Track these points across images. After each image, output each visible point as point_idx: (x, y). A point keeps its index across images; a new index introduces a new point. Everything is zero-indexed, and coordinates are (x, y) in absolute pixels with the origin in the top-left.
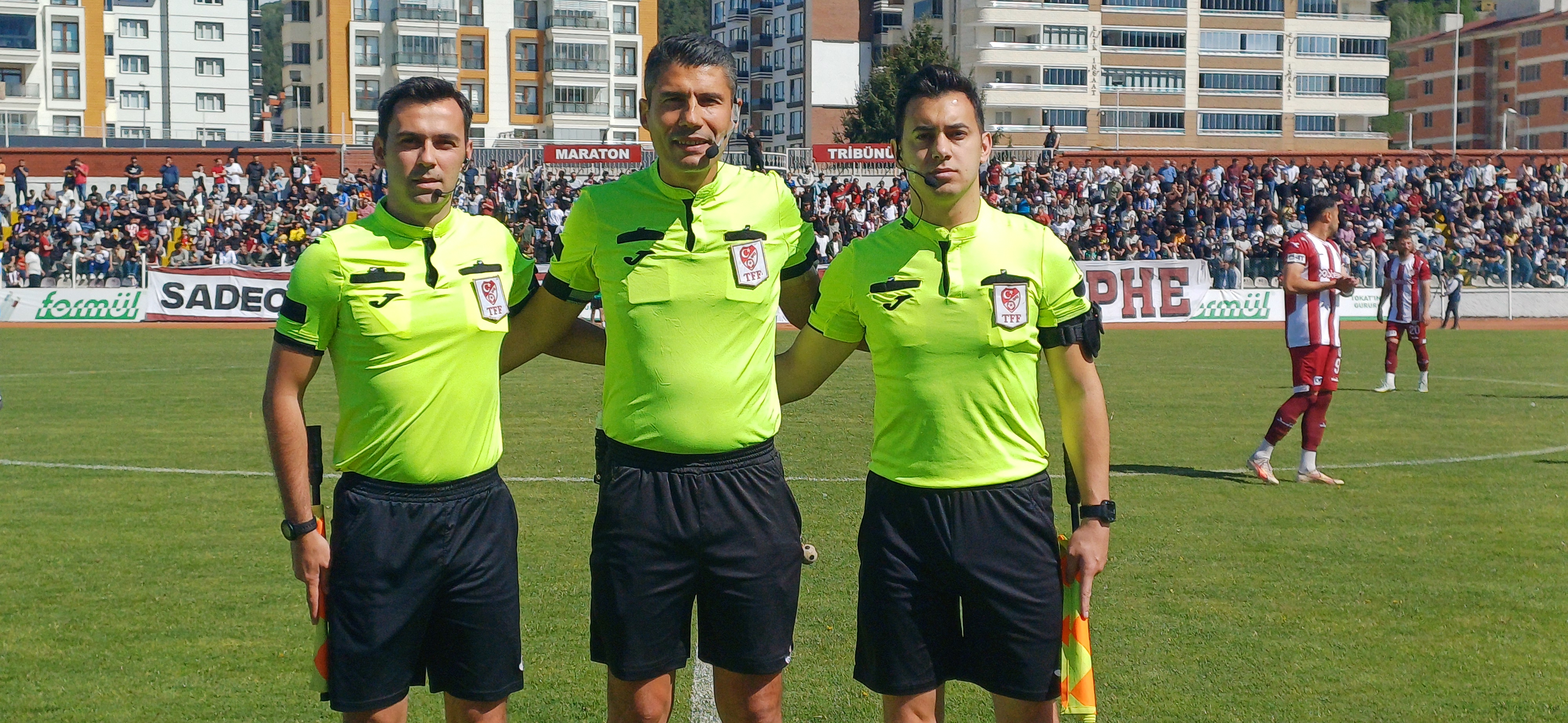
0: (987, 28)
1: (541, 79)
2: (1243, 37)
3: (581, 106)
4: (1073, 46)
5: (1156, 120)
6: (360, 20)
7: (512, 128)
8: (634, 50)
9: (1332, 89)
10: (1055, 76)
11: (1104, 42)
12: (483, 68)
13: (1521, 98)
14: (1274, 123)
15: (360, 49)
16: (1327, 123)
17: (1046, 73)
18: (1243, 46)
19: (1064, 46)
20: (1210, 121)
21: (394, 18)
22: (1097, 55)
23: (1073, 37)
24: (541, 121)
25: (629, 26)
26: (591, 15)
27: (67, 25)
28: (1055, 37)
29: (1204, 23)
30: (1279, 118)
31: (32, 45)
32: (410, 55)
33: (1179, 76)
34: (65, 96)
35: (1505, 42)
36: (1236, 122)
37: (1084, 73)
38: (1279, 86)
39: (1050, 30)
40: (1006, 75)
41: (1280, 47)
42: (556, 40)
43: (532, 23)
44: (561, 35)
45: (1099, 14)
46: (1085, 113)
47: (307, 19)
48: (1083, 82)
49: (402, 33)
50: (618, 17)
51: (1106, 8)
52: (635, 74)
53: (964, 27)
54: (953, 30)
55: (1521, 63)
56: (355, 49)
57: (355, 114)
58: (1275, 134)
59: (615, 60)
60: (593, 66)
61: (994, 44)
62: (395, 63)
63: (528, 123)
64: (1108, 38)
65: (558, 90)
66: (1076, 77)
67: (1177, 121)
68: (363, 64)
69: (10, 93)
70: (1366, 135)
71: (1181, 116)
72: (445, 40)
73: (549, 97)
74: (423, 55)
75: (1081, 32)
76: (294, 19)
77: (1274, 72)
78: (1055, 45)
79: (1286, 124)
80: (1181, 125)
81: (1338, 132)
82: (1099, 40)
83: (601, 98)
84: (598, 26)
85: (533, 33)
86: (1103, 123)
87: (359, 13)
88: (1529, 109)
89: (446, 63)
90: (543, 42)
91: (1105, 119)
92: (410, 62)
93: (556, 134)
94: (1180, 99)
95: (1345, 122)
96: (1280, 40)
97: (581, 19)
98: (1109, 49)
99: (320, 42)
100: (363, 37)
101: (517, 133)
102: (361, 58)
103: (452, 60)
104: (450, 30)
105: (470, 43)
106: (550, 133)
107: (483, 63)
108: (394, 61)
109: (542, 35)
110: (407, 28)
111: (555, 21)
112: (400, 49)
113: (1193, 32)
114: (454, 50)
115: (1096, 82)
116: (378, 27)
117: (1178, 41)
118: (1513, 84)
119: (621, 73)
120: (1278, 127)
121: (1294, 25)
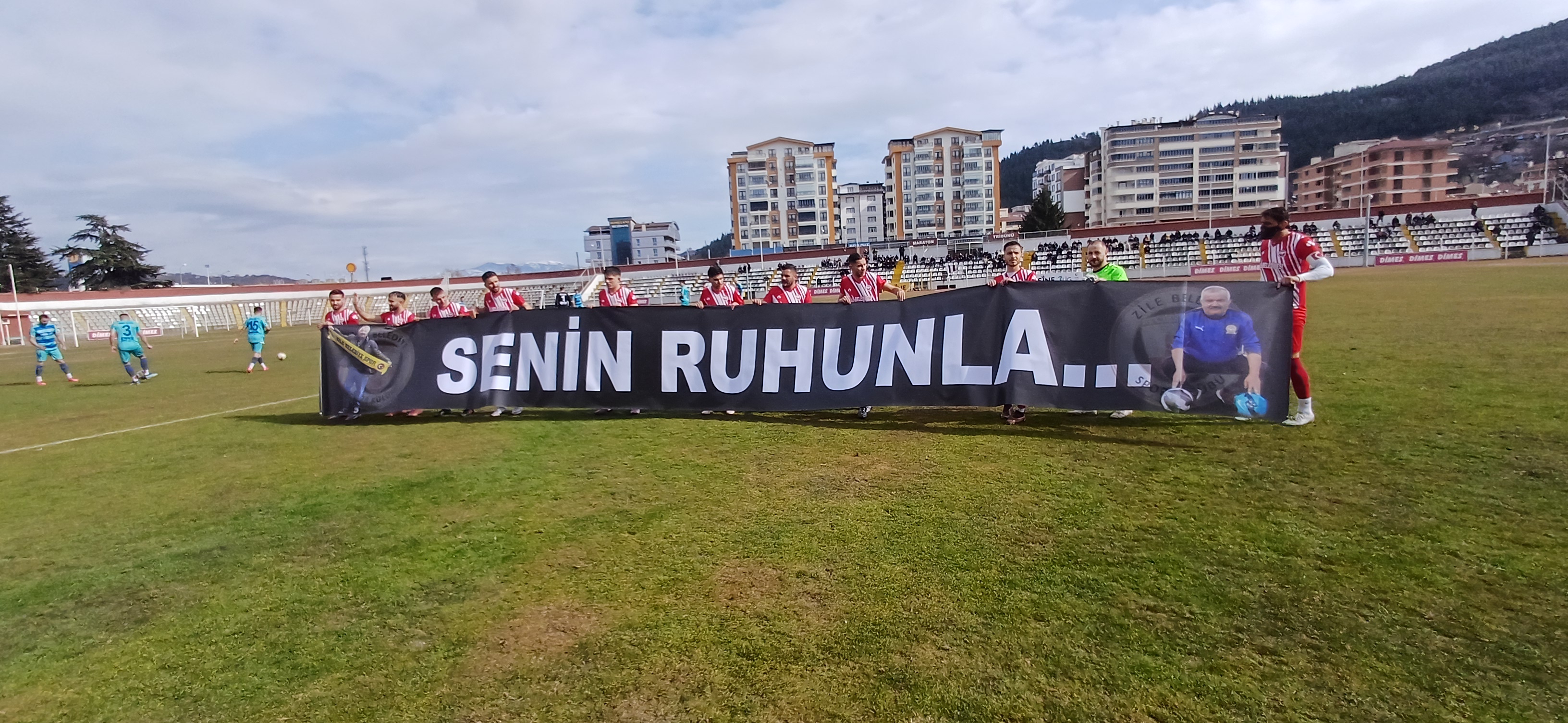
1: (962, 215)
3: (974, 222)
4: (1148, 186)
5: (1182, 209)
6: (906, 202)
7: (953, 231)
8: (991, 203)
9: (1255, 191)
10: (1141, 197)
14: (1230, 205)
16: (1252, 204)
17: (1137, 196)
18: (1217, 179)
19: (1145, 186)
20: (1204, 207)
21: (916, 201)
22: (1158, 189)
23: (1148, 183)
24: (962, 228)
25: (990, 194)
26: (977, 193)
28: (1141, 183)
29: (1200, 172)
30: (1232, 204)
31: (814, 220)
32: (921, 211)
33: (1191, 192)
34: (825, 233)
37: (1152, 195)
38: (1231, 192)
39: (1139, 181)
40: (1123, 198)
41: (1232, 178)
42: (966, 202)
43: (958, 197)
45: (1158, 174)
46: (1153, 209)
47: (892, 203)
48: (1152, 198)
50: (986, 192)
51: (1161, 172)
52: (992, 210)
55: (1343, 173)
56: (904, 211)
57: (905, 231)
58: (1230, 209)
60: (978, 209)
62: (916, 214)
63: (958, 228)
64: (1162, 182)
65: (967, 218)
66: (1150, 196)
67: (1190, 208)
68: (907, 216)
71: (1191, 206)
72: (932, 206)
75: (1152, 181)
77: (1230, 187)
78: (1141, 186)
79: (1235, 206)
81: (1258, 207)
82: (1158, 183)
83: (981, 219)
84: (979, 196)
85: (959, 201)
86: (1160, 212)
87: (905, 200)
89: (932, 213)
90: (962, 203)
91: (1162, 209)
92: (921, 214)
94: (1191, 200)
95: (1260, 203)
96: (1232, 176)
97: (974, 194)
98: (1162, 185)
99: (896, 210)
100: (907, 208)
101: (955, 232)
103: (935, 212)
104: (934, 202)
105: (939, 206)
107: (943, 211)
109: (962, 201)
110: (920, 203)
111: (966, 196)
112: (918, 210)
113: (1196, 176)
114: (935, 208)
115: (1157, 197)
116: (911, 204)
117: (1190, 180)
118: (1341, 181)
119: (987, 210)
120: (1232, 207)
121: (1238, 170)
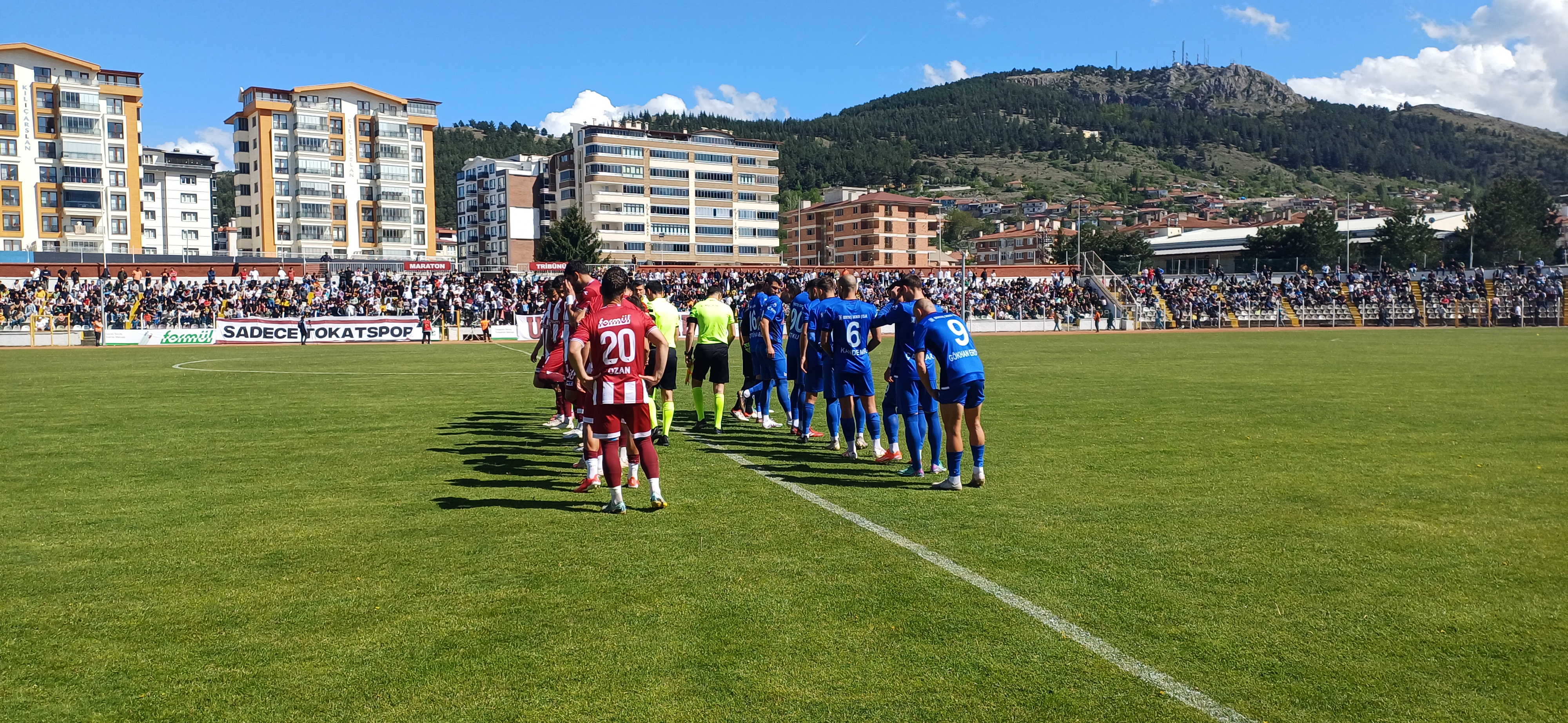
0: (598, 203)
1: (376, 225)
2: (715, 210)
3: (397, 239)
4: (638, 213)
5: (677, 248)
6: (279, 195)
7: (361, 249)
8: (423, 212)
9: (755, 234)
10: (630, 227)
11: (652, 212)
12: (345, 219)
13: (836, 239)
14: (730, 249)
15: (279, 210)
16: (753, 250)
17: (625, 226)
18: (715, 214)
19: (633, 213)
20: (701, 249)
21: (297, 194)
22: (649, 217)
23: (637, 209)
24: (376, 246)
25: (420, 200)
26: (401, 194)
27: (118, 196)
28: (629, 209)
29: (697, 203)
30: (732, 247)
31: (98, 206)
32: (306, 213)
33: (687, 228)
34: (119, 233)
35: (829, 214)
36: (713, 249)
37: (643, 226)
38: (731, 233)
39: (627, 205)
40: (606, 226)
41: (731, 215)
42: (383, 206)
43: (370, 197)
44: (385, 204)
45: (648, 199)
46: (644, 244)
47: (249, 194)
48: (643, 230)
49: (301, 202)
50: (414, 195)
51: (652, 196)
52: (424, 223)
53: (586, 203)
54: (581, 204)
55: (835, 223)
56: (277, 210)
57: (277, 242)
58: (730, 254)
59: (413, 217)
60: (402, 219)
61: (601, 212)
62: (298, 217)
63: (369, 246)
64: (653, 209)
65: (384, 231)
66: (640, 228)
67: (686, 248)
68: (281, 217)
69: (88, 231)
70: (771, 255)
71: (688, 246)
72: (325, 205)
73: (379, 234)
74: (313, 213)
75: (641, 206)
76: (242, 194)
77: (730, 227)
78: (629, 213)
79: (736, 250)
80: (688, 250)
81: (759, 254)
82: (650, 211)
83: (406, 235)
84: (404, 199)
85: (370, 203)
86: (652, 249)
87: (278, 191)
88: (840, 244)
89: (325, 217)
90: (376, 207)
91: (654, 247)
92: (306, 216)
93: (384, 252)
94: (687, 238)
95: (761, 249)
96: (731, 212)
97: (395, 196)
98: (655, 215)
99: (257, 206)
100: (281, 204)
101: (364, 252)
102: (279, 214)
103: (329, 215)
104: (327, 200)
105: (337, 207)
106: (381, 252)
107: (344, 217)
108: (298, 215)
109: (375, 203)
110: (303, 199)
111: (382, 197)
112: (301, 209)
113: (692, 208)
114: (330, 210)
115: (648, 229)
116: (289, 198)
117: (686, 212)
118: (833, 233)
119: (417, 223)
120: (732, 251)
121: (739, 205)
